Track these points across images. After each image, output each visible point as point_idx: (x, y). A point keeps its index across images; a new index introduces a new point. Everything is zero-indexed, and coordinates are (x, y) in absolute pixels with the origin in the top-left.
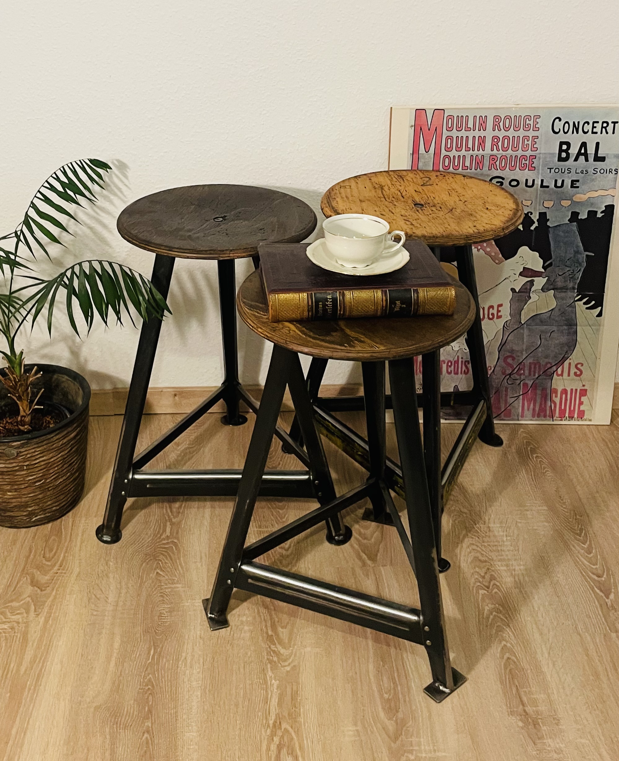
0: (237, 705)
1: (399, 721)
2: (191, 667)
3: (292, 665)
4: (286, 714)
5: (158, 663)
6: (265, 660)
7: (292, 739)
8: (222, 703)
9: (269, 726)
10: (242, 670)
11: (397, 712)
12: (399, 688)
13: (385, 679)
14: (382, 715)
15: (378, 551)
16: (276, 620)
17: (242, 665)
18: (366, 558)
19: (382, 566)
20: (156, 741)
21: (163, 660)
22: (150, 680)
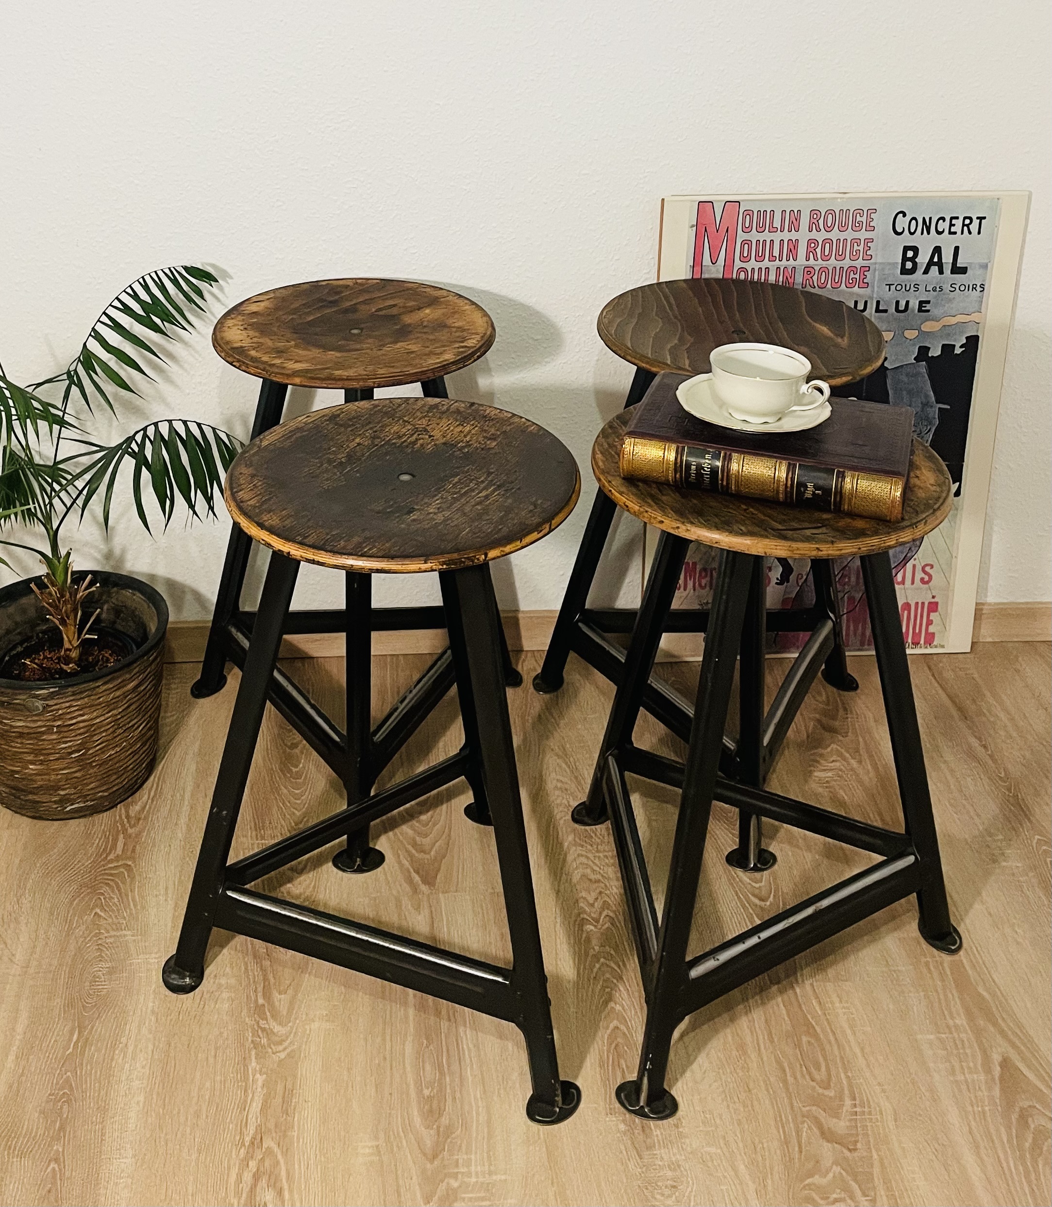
0: (197, 1115)
1: (441, 1129)
2: (133, 1059)
3: (288, 1050)
4: (271, 1125)
5: (82, 1053)
6: (248, 1044)
7: (278, 1163)
8: (175, 1112)
9: (243, 1144)
10: (211, 1060)
11: (440, 1115)
12: (448, 1079)
13: (428, 1067)
14: (417, 1120)
15: (438, 871)
16: (272, 980)
17: (213, 1053)
18: (420, 882)
19: (443, 892)
20: (67, 1174)
21: (90, 1049)
22: (67, 1080)
